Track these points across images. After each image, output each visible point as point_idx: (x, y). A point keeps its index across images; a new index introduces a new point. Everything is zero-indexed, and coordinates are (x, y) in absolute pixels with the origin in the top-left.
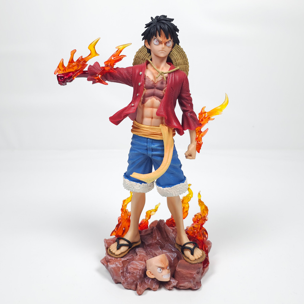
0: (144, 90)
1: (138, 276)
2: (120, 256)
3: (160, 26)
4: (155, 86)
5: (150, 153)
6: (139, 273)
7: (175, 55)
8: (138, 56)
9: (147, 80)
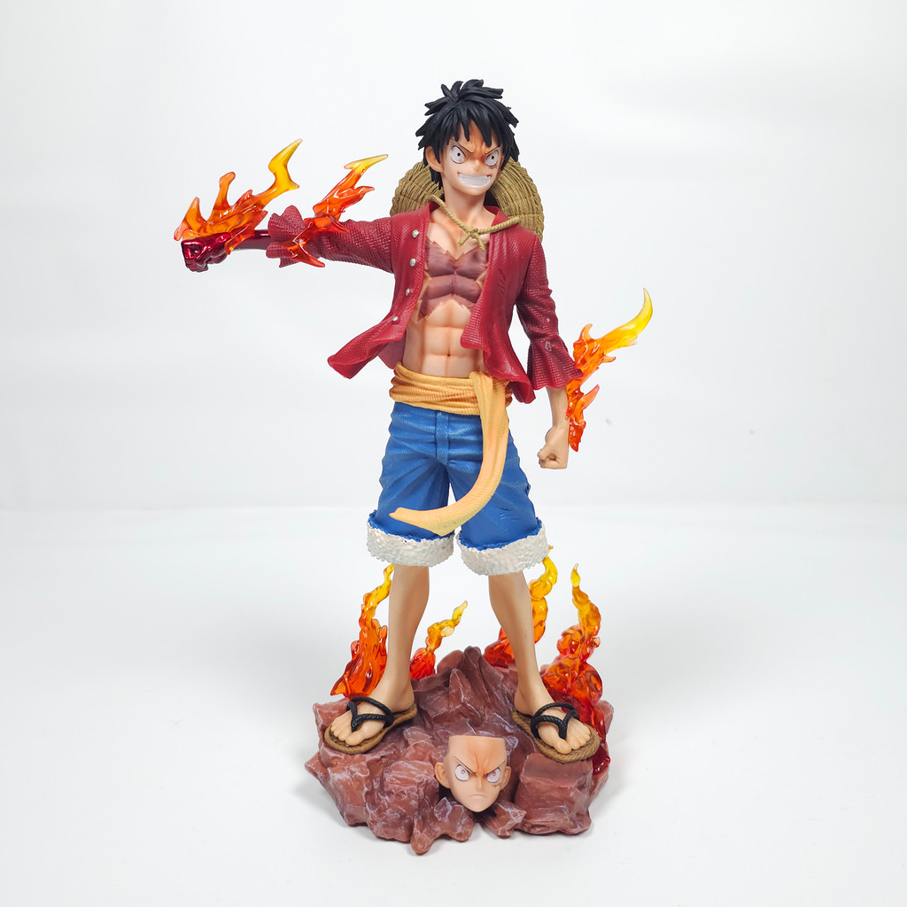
0: (425, 277)
1: (414, 803)
2: (362, 748)
3: (469, 112)
4: (455, 268)
5: (444, 452)
6: (418, 793)
7: (506, 186)
8: (404, 191)
9: (432, 252)
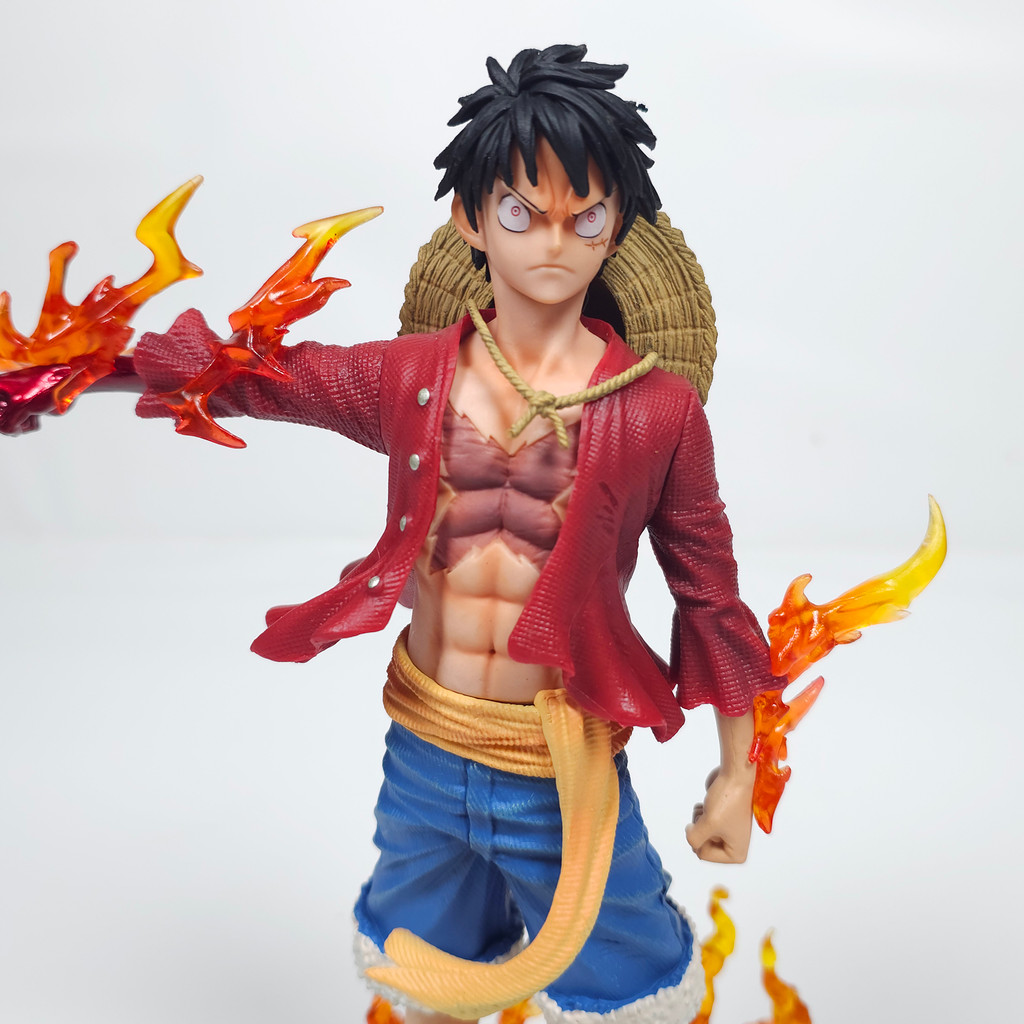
0: (442, 491)
3: (535, 121)
4: (507, 473)
5: (482, 842)
8: (428, 272)
9: (459, 437)
